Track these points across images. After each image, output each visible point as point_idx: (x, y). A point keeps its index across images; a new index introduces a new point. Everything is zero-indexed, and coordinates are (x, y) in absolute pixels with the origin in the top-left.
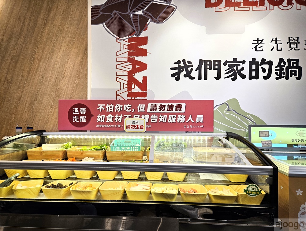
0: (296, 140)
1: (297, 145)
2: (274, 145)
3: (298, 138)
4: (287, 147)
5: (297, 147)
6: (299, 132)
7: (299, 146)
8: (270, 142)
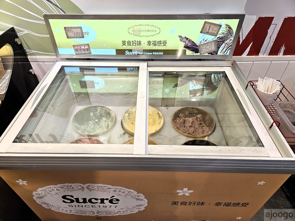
0: (129, 43)
1: (130, 51)
2: (94, 52)
3: (132, 38)
4: (116, 54)
5: (131, 53)
6: (132, 29)
7: (134, 53)
8: (87, 47)
